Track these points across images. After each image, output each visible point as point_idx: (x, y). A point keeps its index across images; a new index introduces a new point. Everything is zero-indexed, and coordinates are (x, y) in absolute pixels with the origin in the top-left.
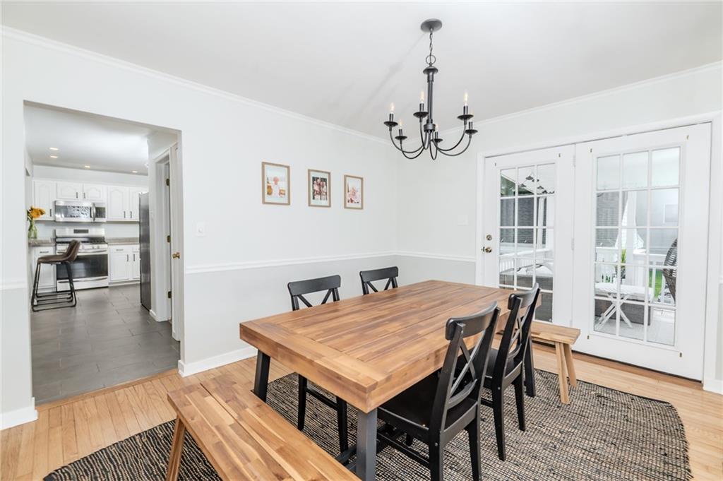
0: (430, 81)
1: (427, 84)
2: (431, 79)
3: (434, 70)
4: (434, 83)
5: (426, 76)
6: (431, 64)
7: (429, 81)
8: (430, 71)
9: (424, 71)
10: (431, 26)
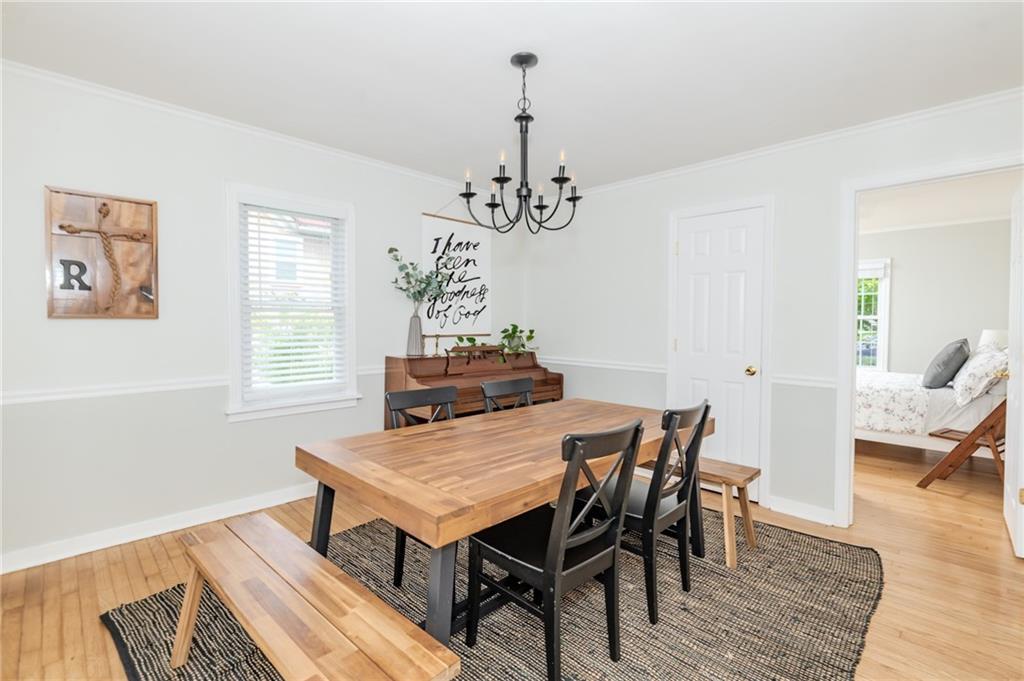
0: (524, 132)
1: (519, 135)
2: (524, 129)
3: (528, 118)
4: (529, 135)
5: (519, 124)
6: (524, 110)
7: (521, 131)
8: (524, 119)
9: (516, 119)
10: (524, 60)
